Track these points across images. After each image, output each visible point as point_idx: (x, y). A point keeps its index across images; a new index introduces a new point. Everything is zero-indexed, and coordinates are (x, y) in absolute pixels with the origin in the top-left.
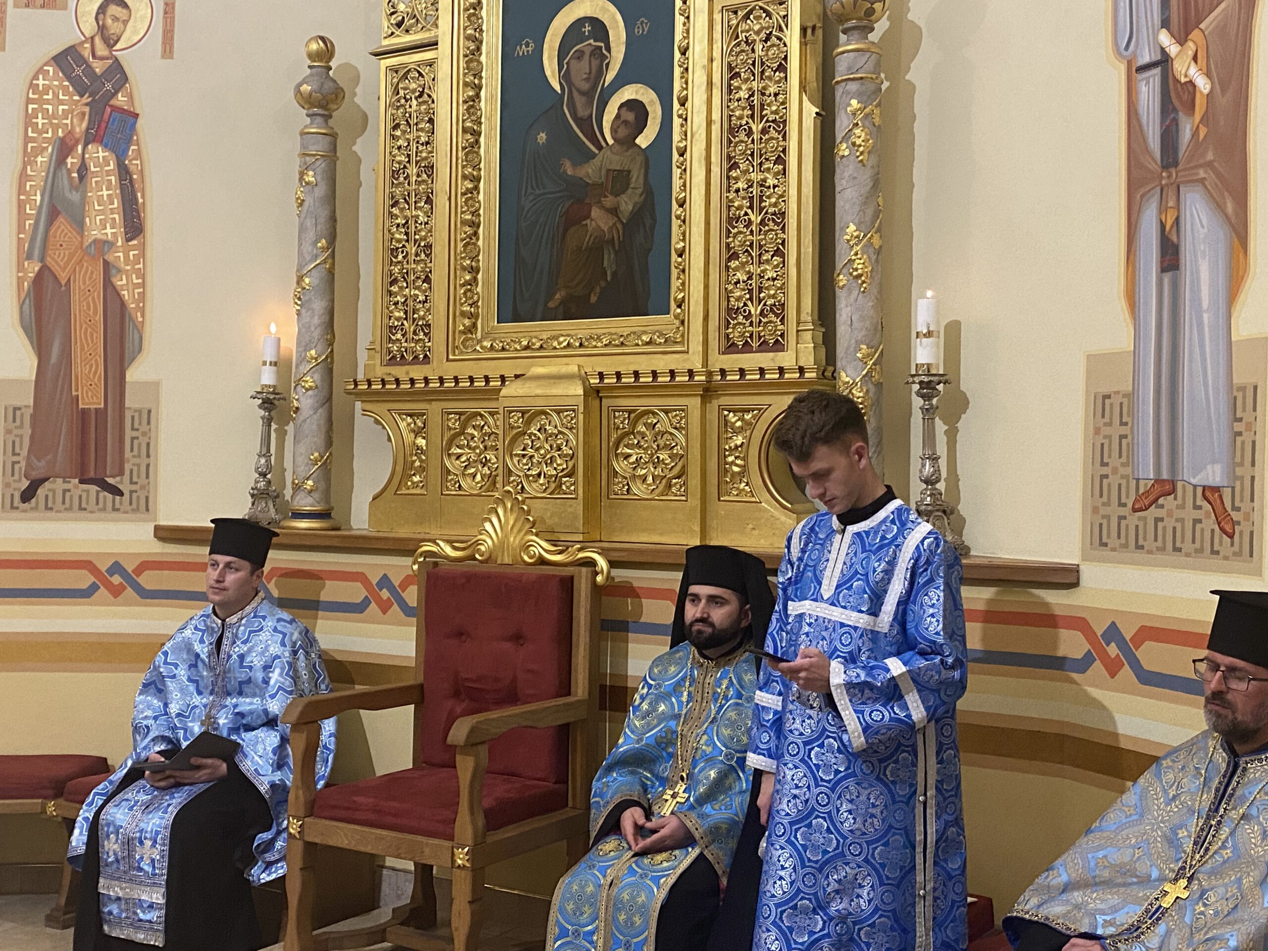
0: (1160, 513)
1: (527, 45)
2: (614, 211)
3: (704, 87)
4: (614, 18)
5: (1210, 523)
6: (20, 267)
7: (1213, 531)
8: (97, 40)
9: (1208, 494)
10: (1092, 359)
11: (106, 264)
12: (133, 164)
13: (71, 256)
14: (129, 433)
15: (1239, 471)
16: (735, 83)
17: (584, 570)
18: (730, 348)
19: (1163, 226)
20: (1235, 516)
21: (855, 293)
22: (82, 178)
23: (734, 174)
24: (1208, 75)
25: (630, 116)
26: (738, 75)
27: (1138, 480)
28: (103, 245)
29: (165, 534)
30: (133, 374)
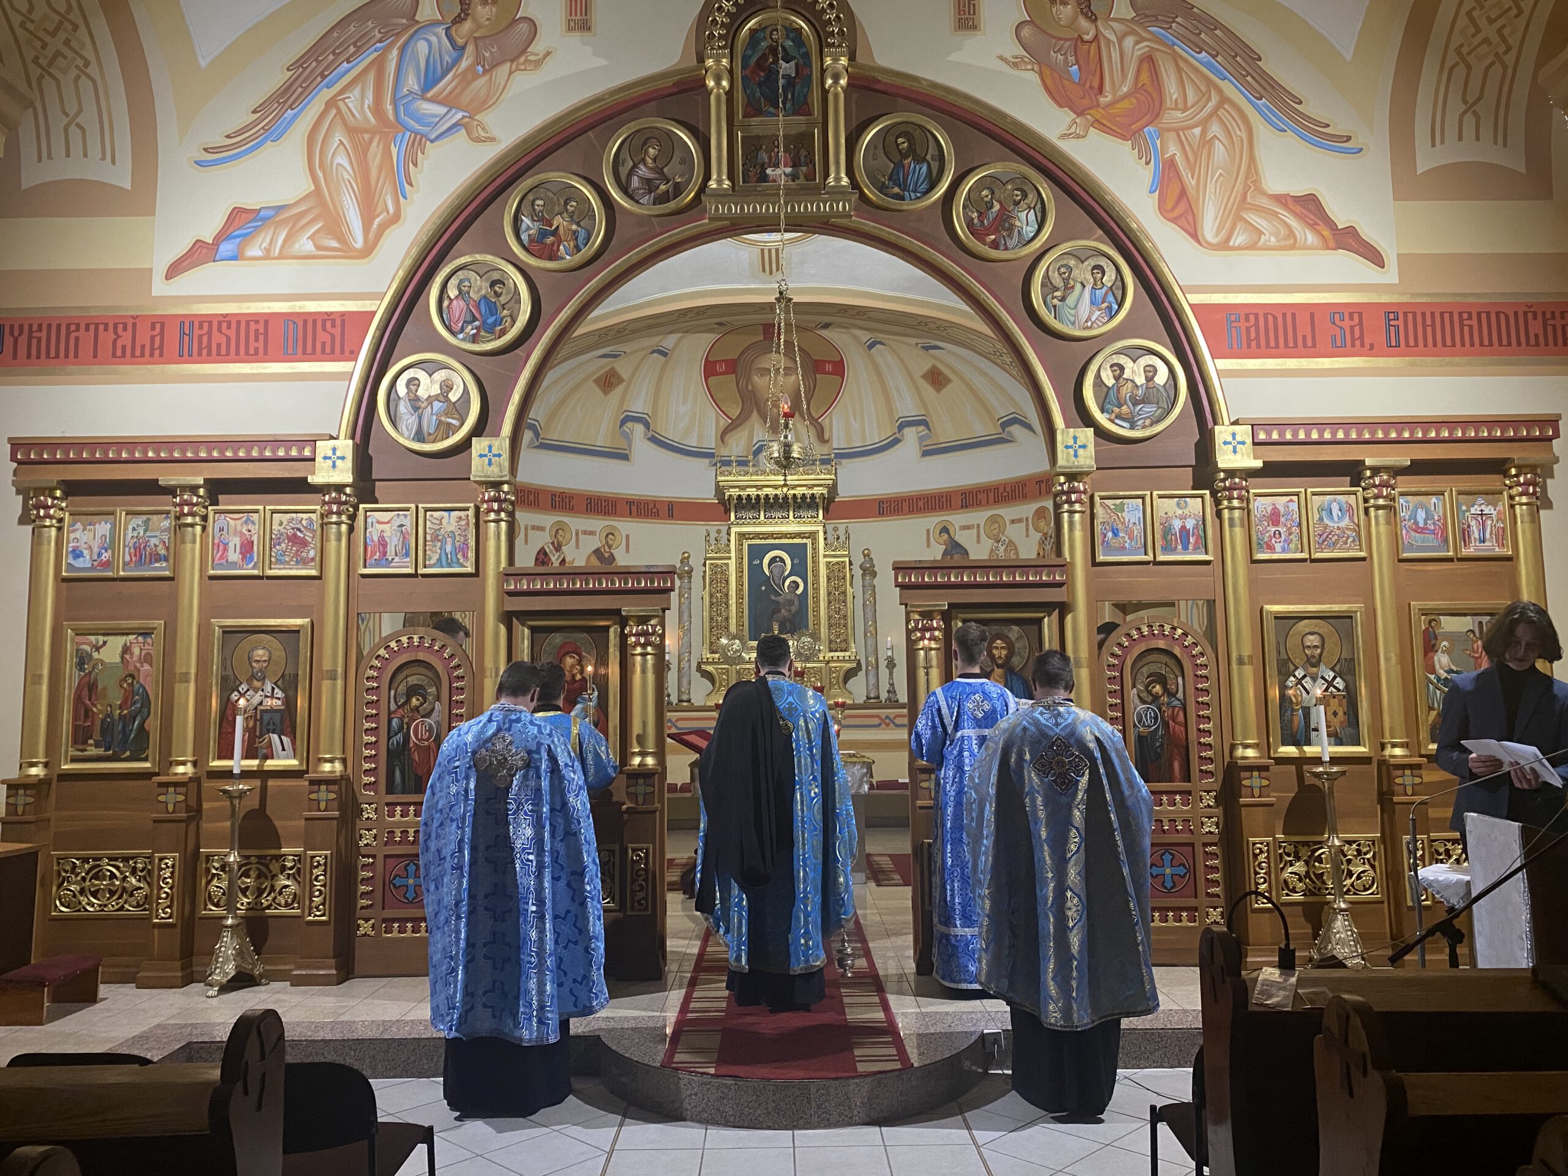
1: (757, 561)
2: (790, 611)
3: (822, 581)
8: (606, 546)
18: (831, 651)
21: (872, 638)
23: (830, 604)
25: (794, 585)
26: (830, 579)
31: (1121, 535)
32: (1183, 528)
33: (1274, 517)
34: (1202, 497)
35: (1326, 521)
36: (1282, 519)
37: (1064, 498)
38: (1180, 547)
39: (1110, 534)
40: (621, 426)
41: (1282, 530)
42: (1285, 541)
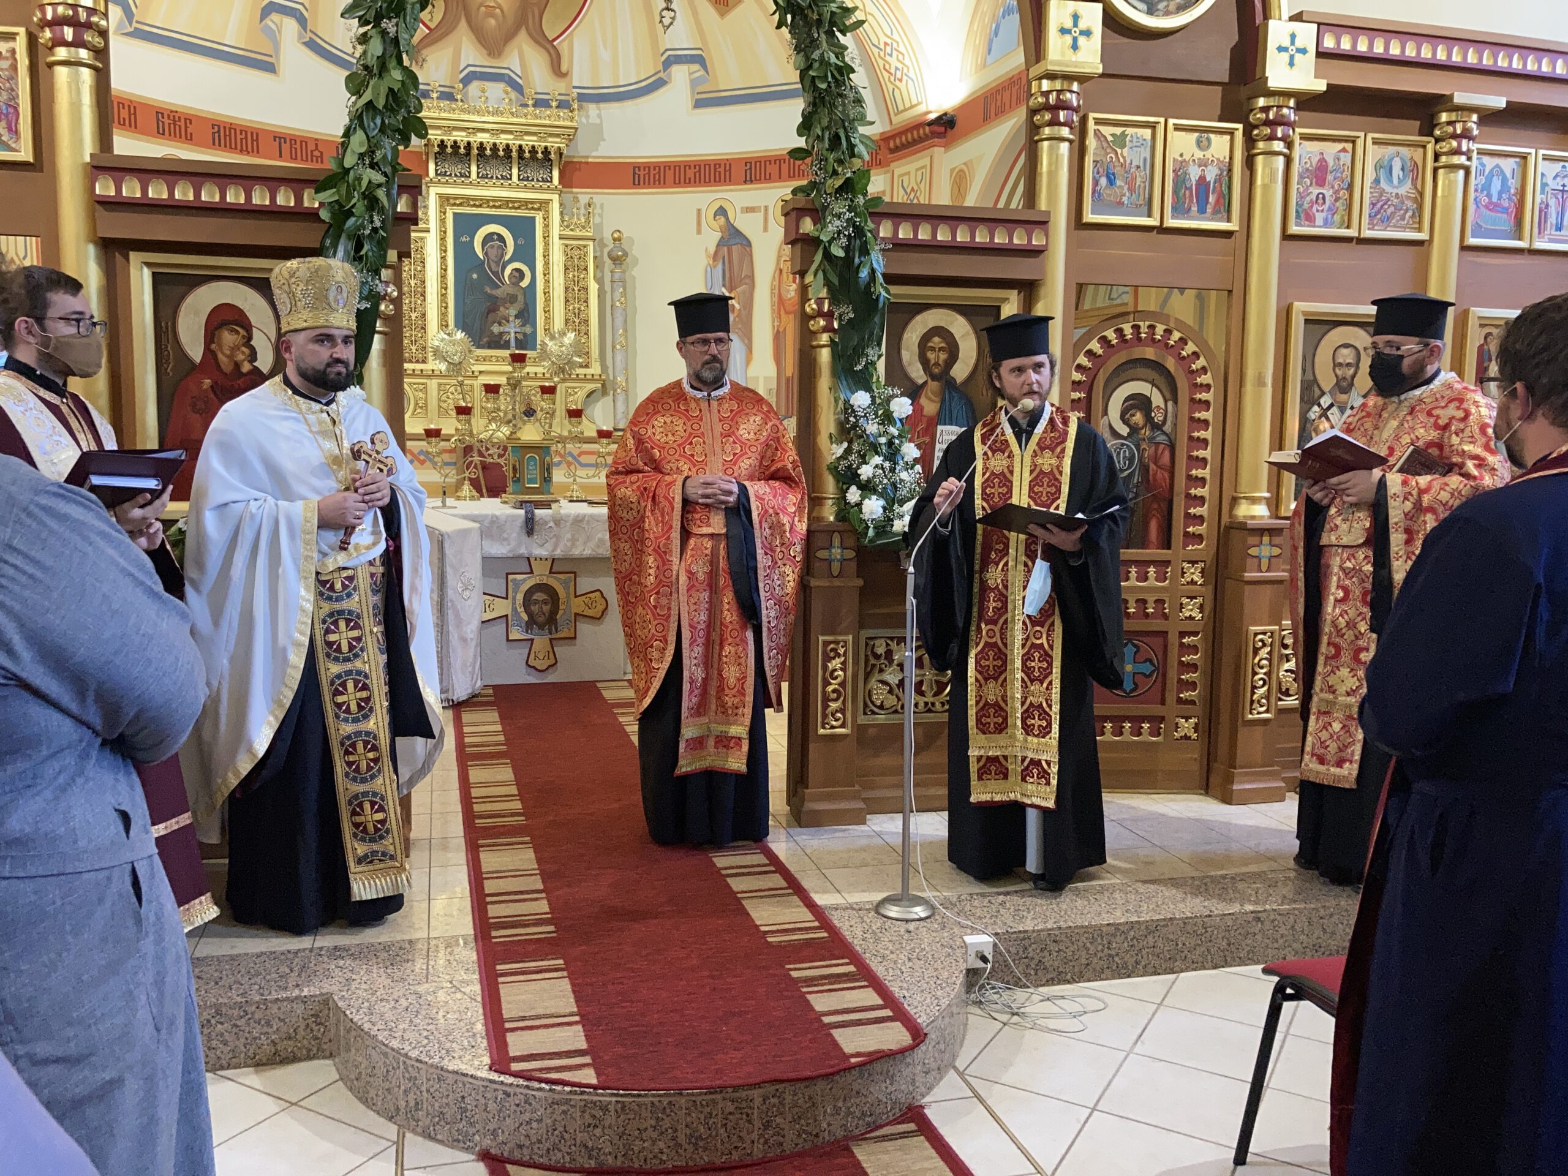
1: (466, 239)
3: (558, 272)
21: (622, 352)
23: (568, 304)
24: (739, 304)
25: (517, 275)
26: (568, 269)
31: (1119, 183)
32: (1202, 178)
33: (1320, 173)
34: (1231, 133)
35: (1383, 184)
36: (1330, 177)
37: (1048, 116)
38: (1195, 208)
39: (1103, 181)
40: (261, 21)
41: (1328, 193)
42: (1330, 209)
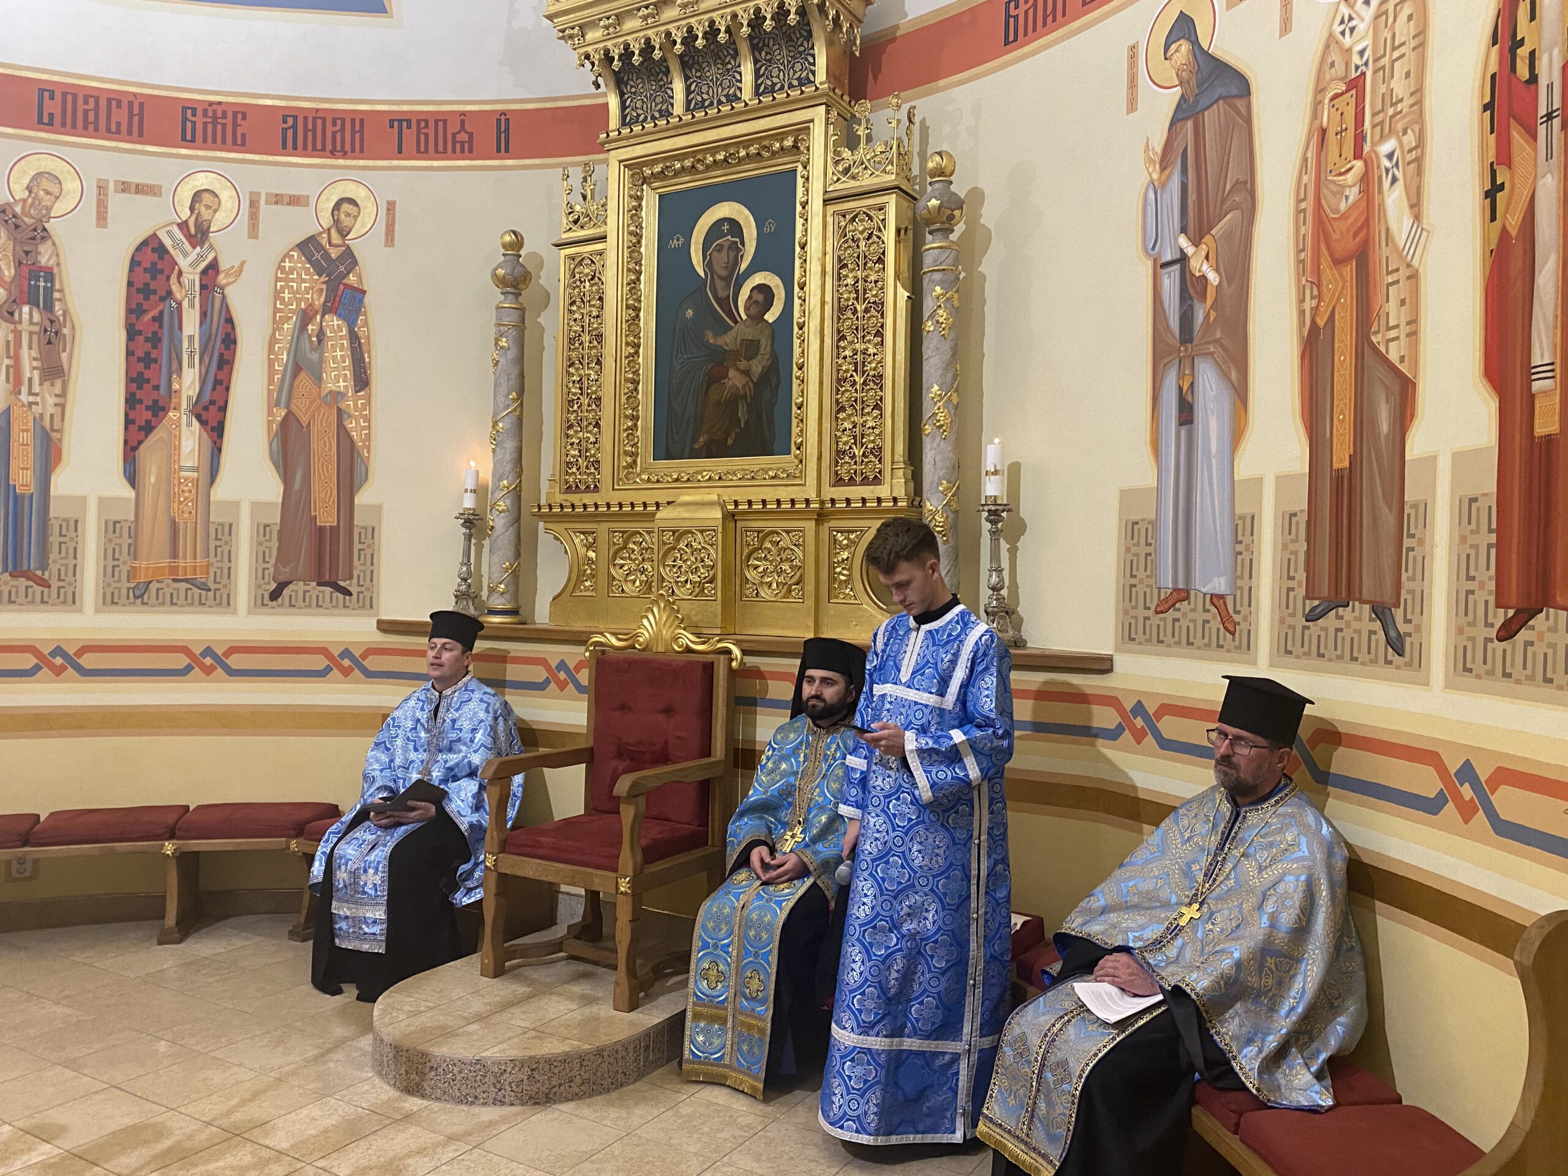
0: (1177, 615)
1: (678, 240)
2: (747, 373)
3: (819, 275)
4: (747, 218)
5: (1216, 624)
6: (270, 413)
7: (1218, 629)
8: (333, 231)
9: (1215, 600)
10: (1126, 495)
11: (339, 410)
12: (361, 331)
13: (311, 404)
14: (357, 546)
15: (1239, 583)
16: (844, 272)
17: (722, 657)
18: (839, 482)
19: (1180, 389)
20: (1237, 618)
21: (938, 439)
22: (320, 341)
23: (842, 344)
24: (1217, 270)
25: (759, 297)
26: (845, 266)
27: (1159, 589)
28: (337, 395)
29: (387, 627)
30: (361, 499)
